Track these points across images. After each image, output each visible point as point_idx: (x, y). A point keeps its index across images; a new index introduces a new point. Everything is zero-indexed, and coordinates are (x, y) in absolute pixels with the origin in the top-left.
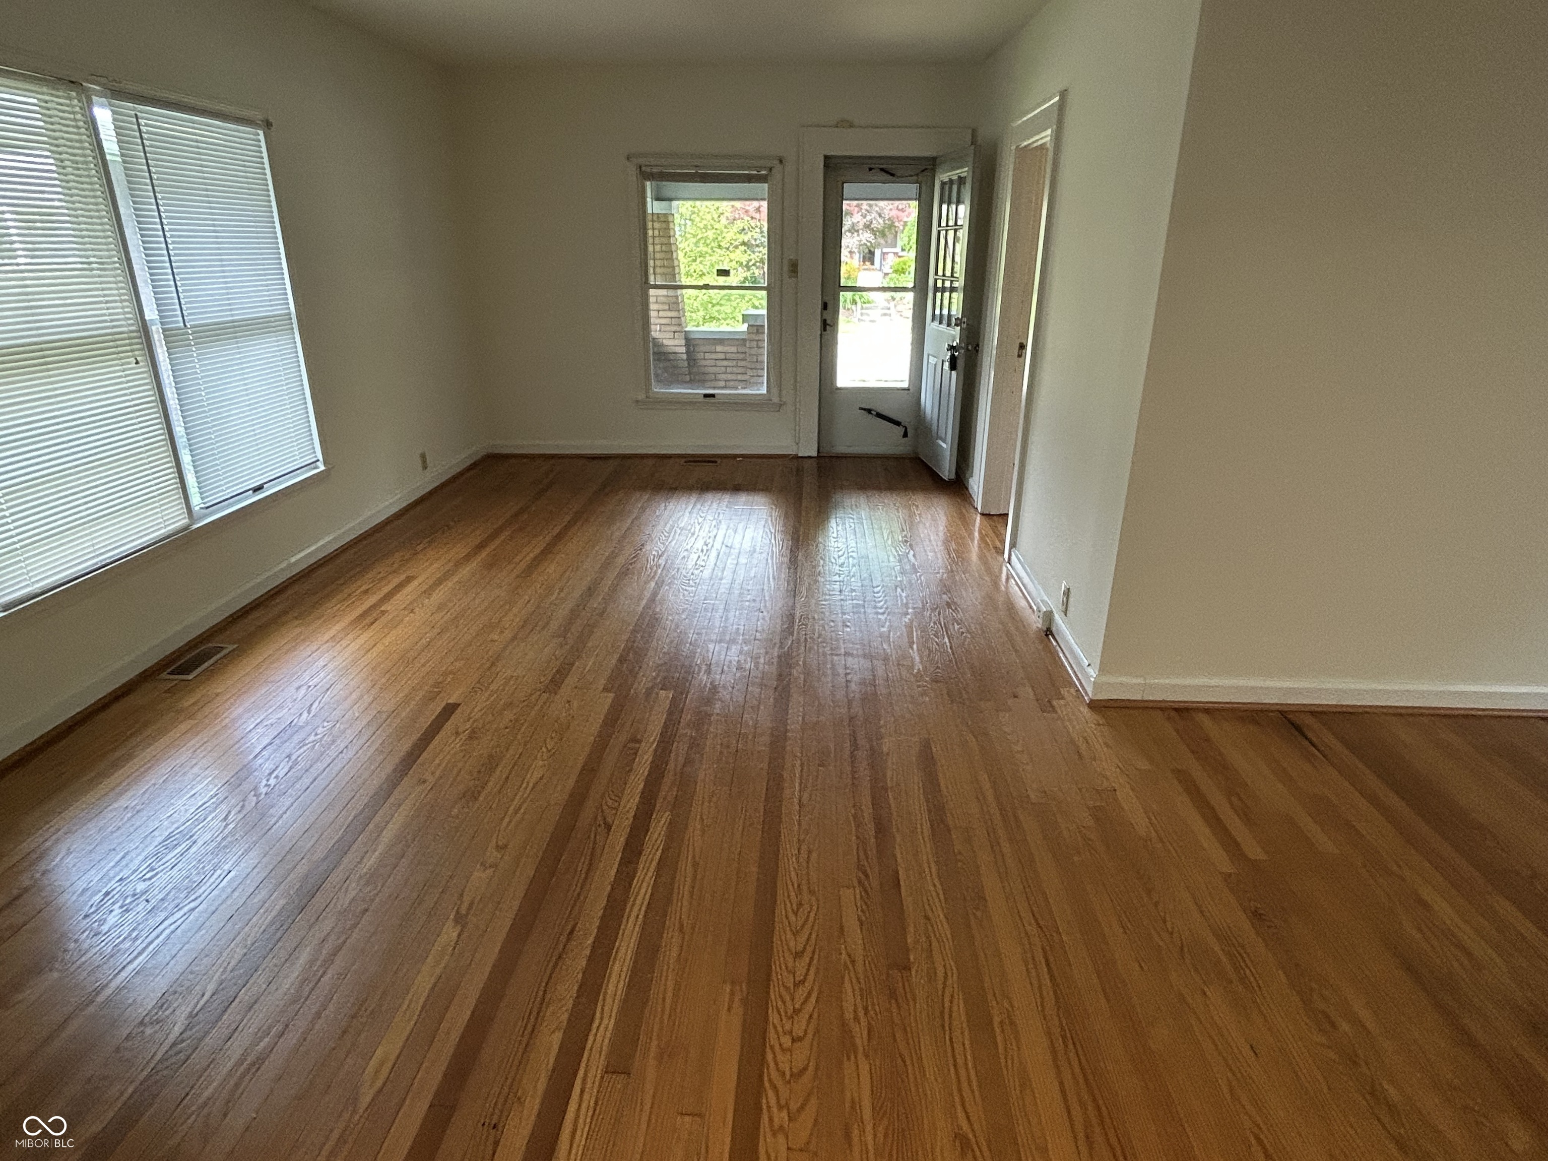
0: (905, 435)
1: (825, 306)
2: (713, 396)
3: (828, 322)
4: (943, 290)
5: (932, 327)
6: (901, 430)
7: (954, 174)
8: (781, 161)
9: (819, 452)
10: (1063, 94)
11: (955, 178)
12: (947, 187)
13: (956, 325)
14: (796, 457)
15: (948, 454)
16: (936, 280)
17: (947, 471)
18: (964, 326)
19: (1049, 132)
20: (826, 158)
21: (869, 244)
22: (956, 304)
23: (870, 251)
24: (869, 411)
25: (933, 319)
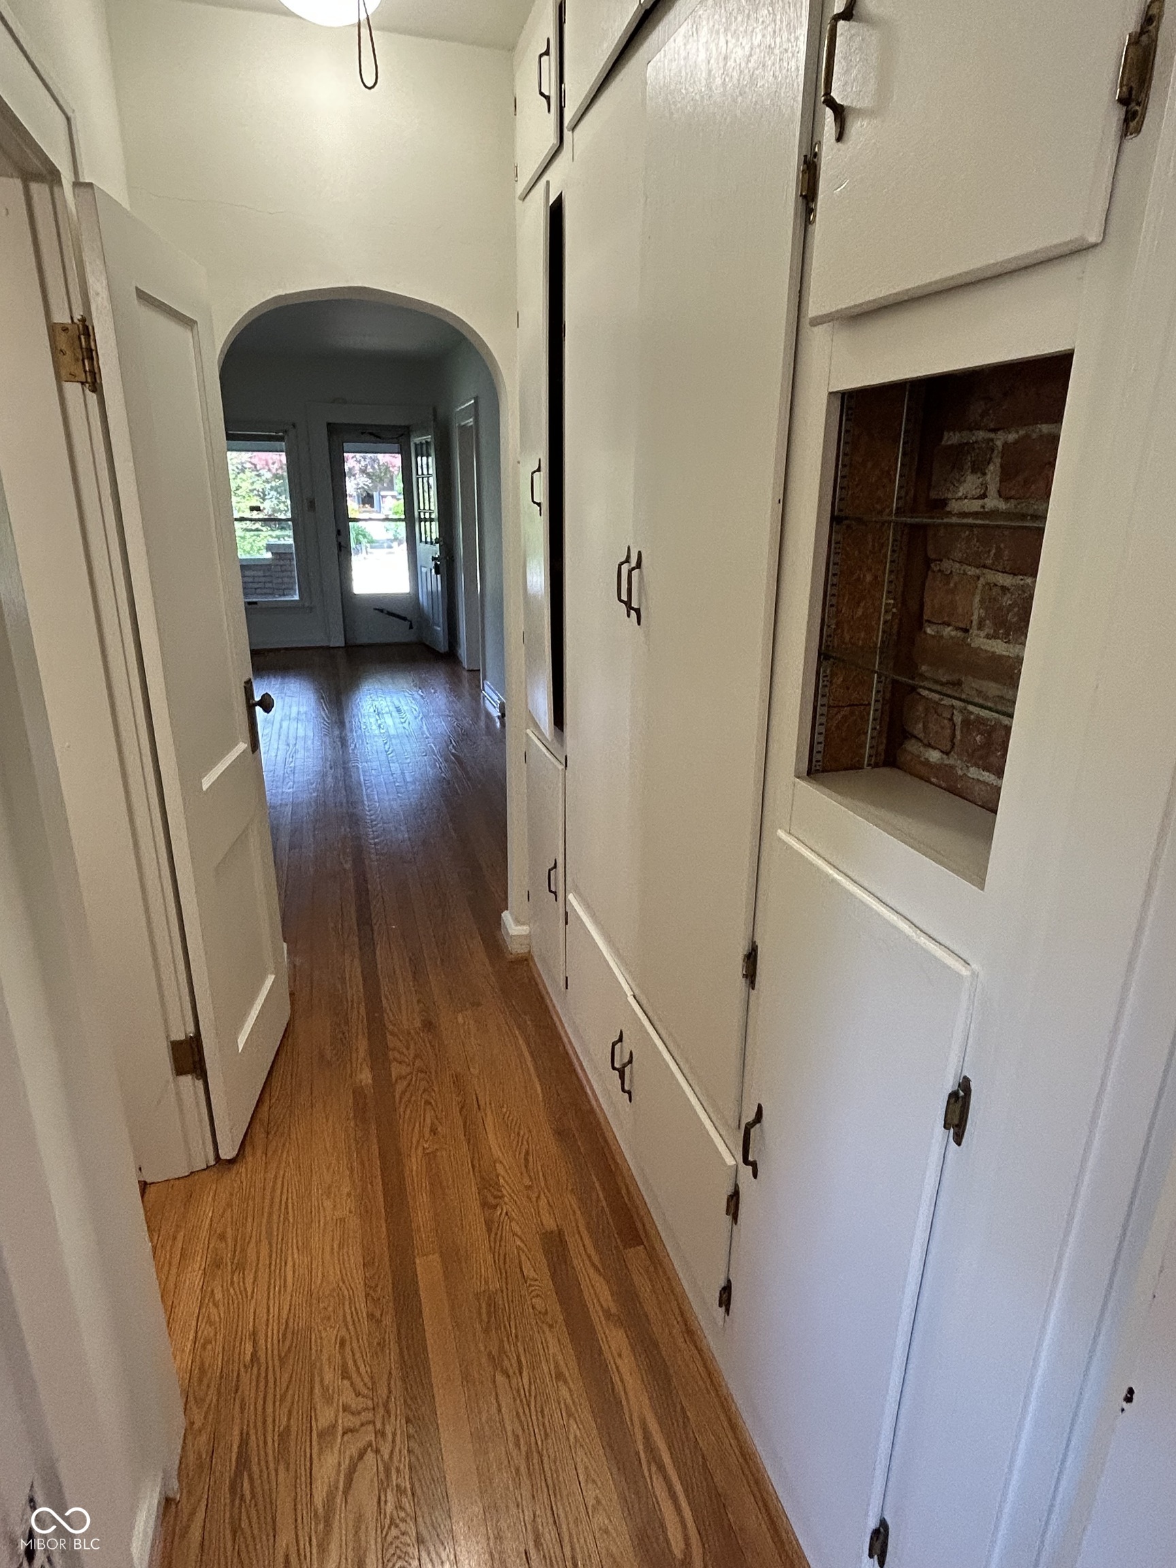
0: (411, 627)
1: (339, 532)
2: (255, 603)
3: (342, 544)
4: (425, 520)
5: (421, 547)
6: (407, 623)
7: (424, 439)
8: (294, 426)
9: (346, 643)
10: (476, 399)
11: (424, 442)
12: (419, 447)
13: (436, 543)
14: (328, 648)
15: (441, 634)
16: (419, 513)
17: (443, 647)
18: (442, 543)
19: (471, 420)
20: (329, 424)
21: (366, 487)
22: (434, 530)
23: (368, 494)
24: (382, 611)
25: (421, 541)
